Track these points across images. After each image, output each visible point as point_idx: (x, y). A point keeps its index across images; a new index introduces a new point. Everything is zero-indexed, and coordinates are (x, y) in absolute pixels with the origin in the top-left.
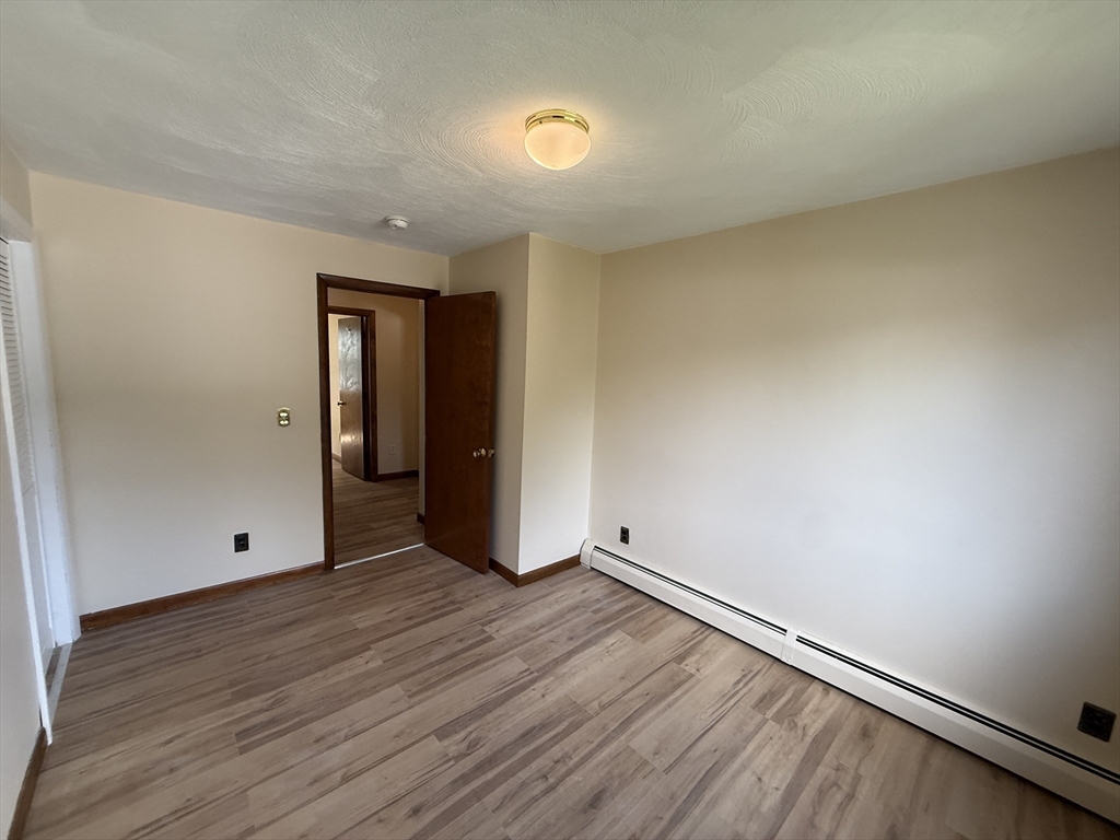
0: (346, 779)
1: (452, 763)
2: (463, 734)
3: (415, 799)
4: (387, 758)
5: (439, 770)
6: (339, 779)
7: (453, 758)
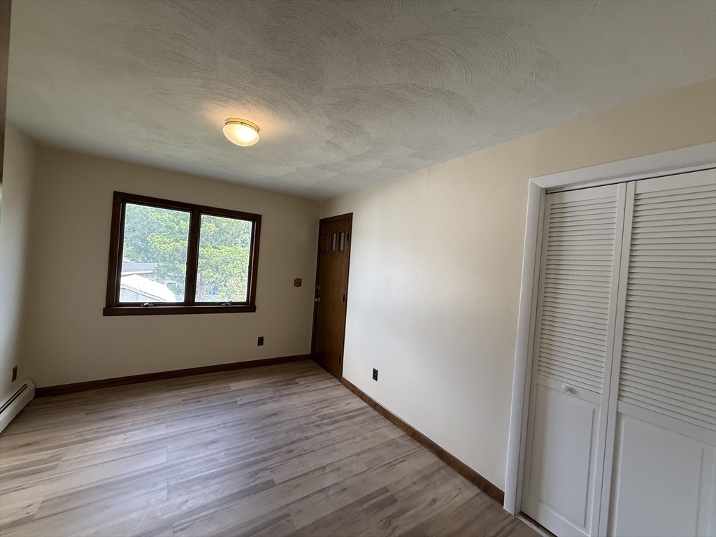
0: (324, 468)
1: (269, 467)
2: (258, 482)
3: (291, 455)
4: (304, 475)
5: (277, 465)
6: (327, 468)
7: (268, 469)
